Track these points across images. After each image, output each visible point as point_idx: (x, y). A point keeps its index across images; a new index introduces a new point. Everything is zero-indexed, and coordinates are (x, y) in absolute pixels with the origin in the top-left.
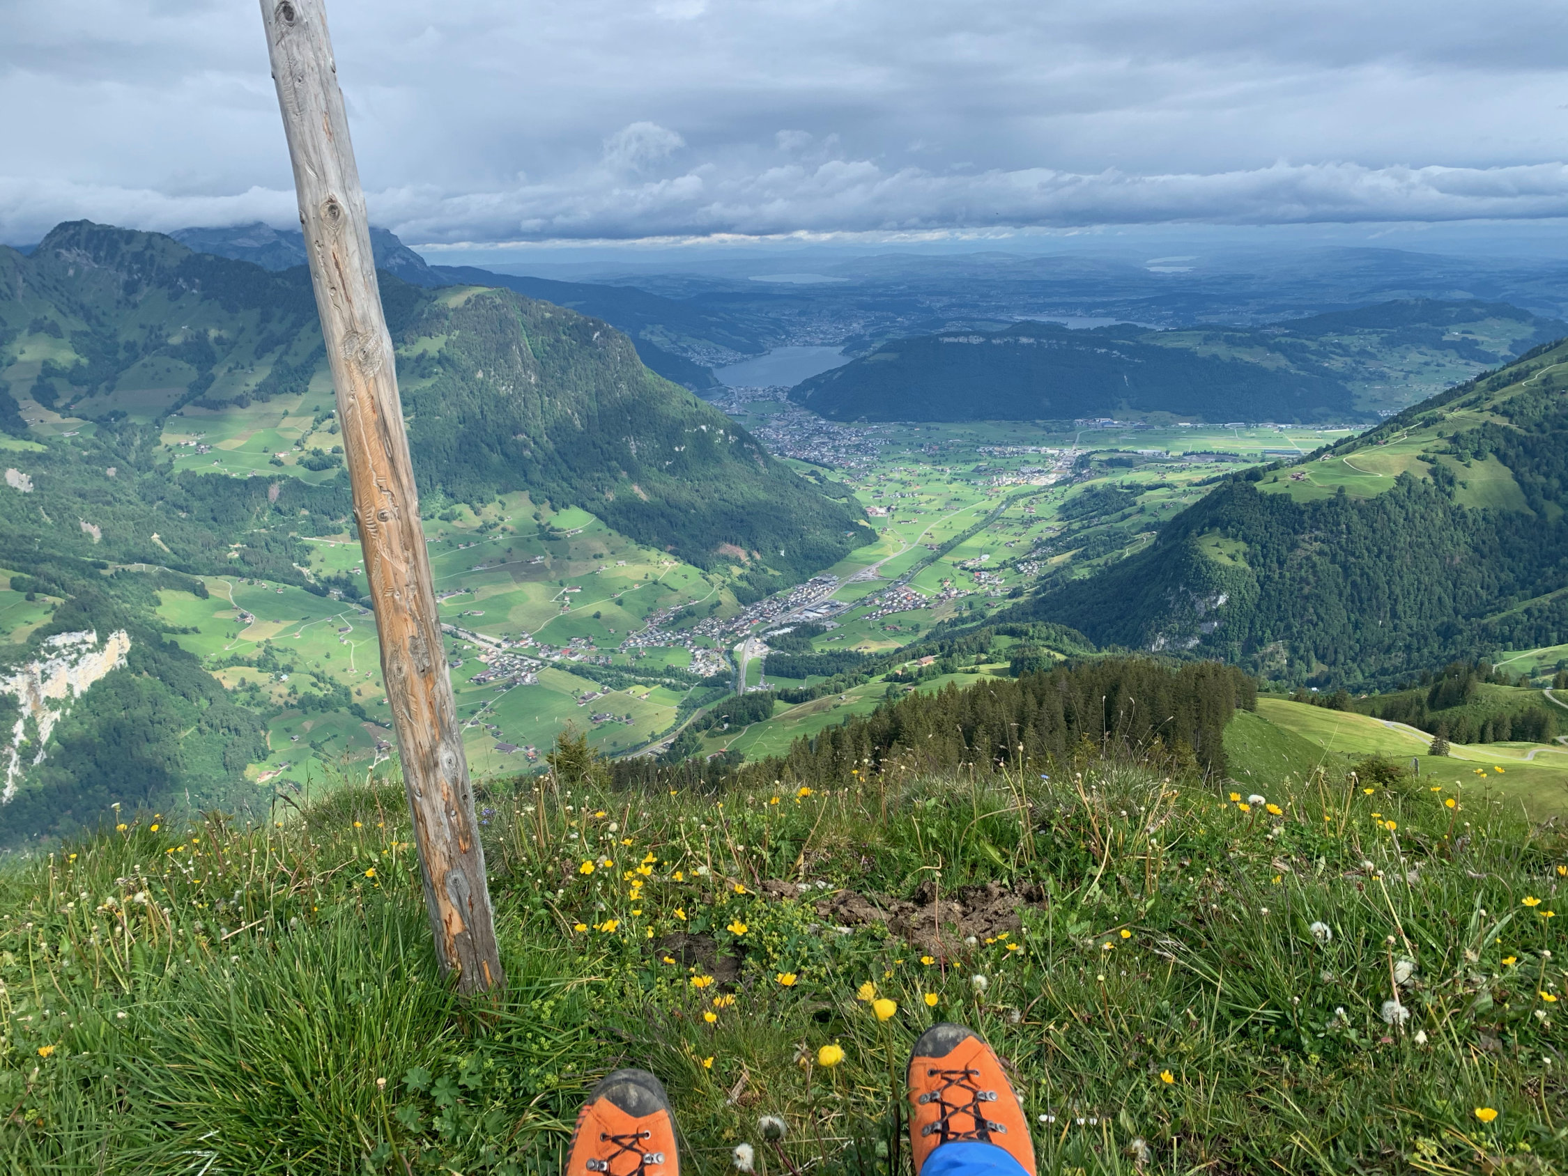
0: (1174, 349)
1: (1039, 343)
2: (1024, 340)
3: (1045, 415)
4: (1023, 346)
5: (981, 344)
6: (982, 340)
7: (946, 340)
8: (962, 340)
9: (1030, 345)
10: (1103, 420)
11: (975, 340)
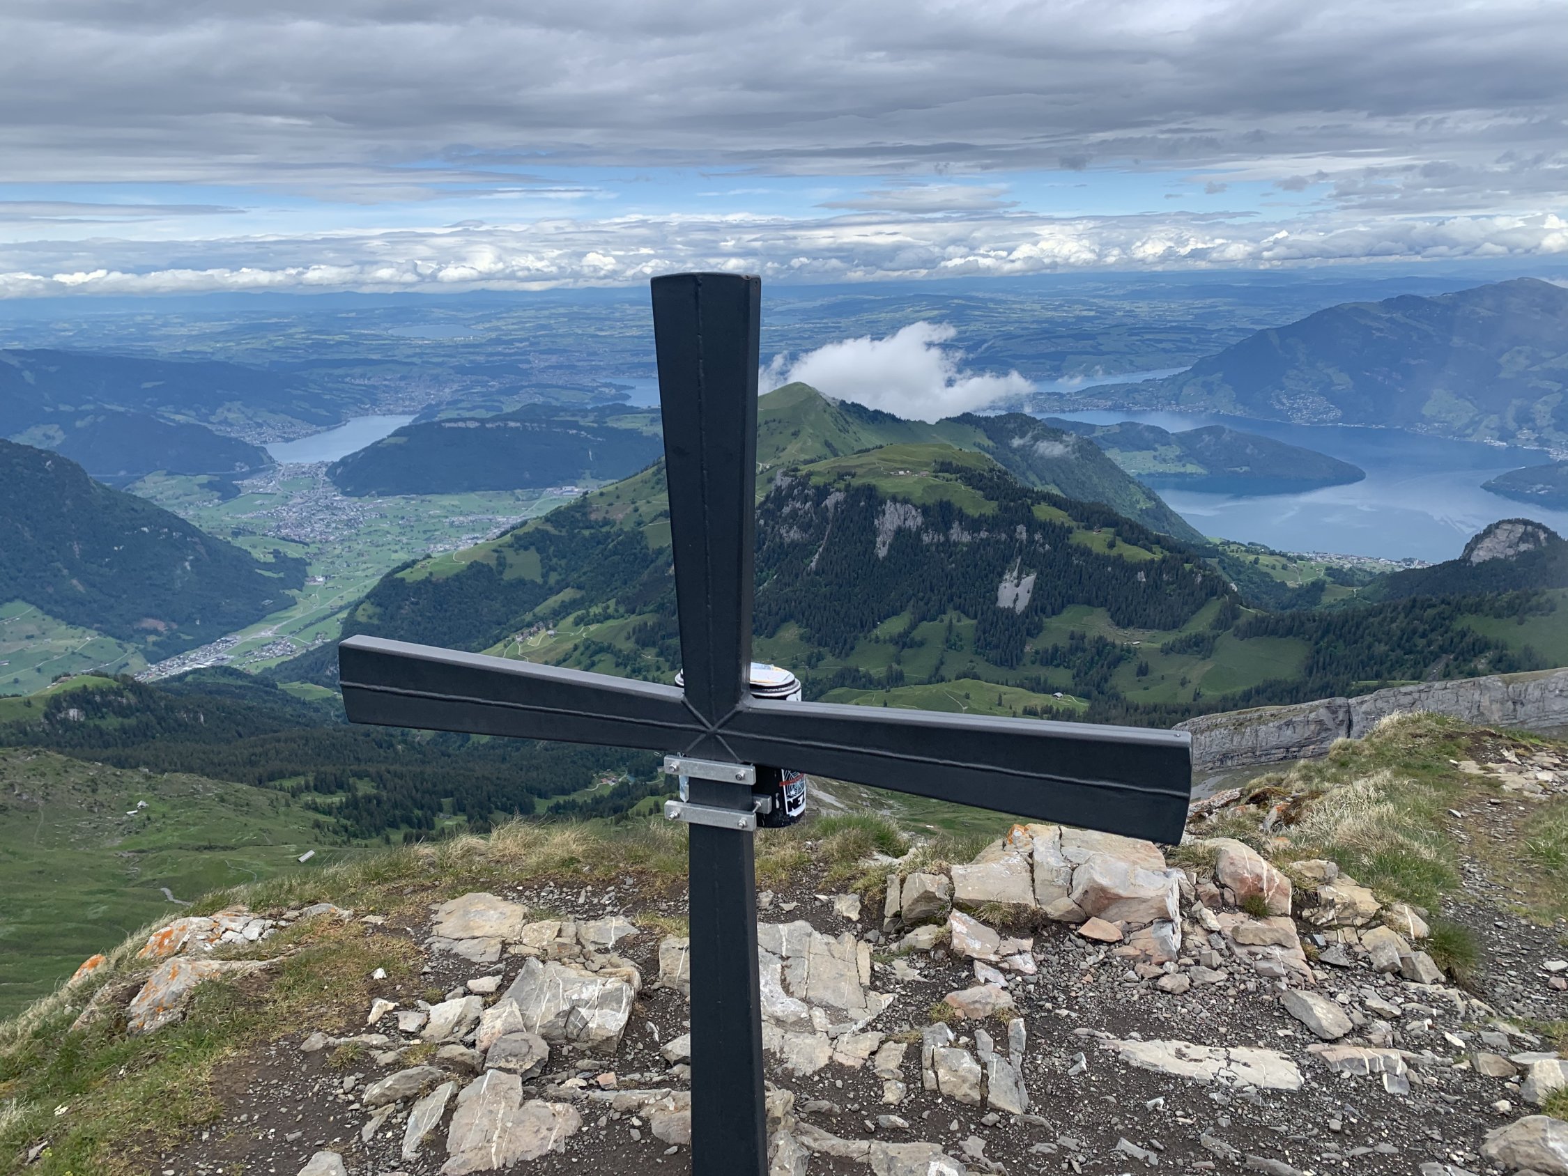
0: (626, 430)
1: (525, 427)
2: (512, 424)
3: (524, 485)
4: (511, 428)
5: (476, 428)
6: (477, 424)
7: (448, 425)
8: (461, 425)
9: (517, 428)
10: (569, 488)
11: (472, 425)
